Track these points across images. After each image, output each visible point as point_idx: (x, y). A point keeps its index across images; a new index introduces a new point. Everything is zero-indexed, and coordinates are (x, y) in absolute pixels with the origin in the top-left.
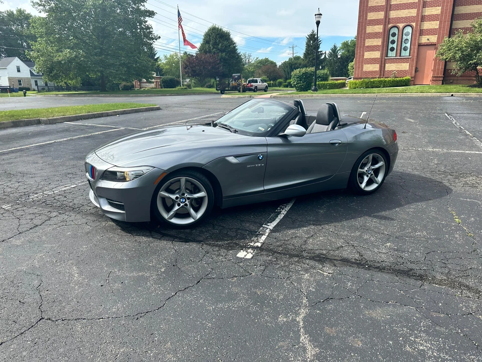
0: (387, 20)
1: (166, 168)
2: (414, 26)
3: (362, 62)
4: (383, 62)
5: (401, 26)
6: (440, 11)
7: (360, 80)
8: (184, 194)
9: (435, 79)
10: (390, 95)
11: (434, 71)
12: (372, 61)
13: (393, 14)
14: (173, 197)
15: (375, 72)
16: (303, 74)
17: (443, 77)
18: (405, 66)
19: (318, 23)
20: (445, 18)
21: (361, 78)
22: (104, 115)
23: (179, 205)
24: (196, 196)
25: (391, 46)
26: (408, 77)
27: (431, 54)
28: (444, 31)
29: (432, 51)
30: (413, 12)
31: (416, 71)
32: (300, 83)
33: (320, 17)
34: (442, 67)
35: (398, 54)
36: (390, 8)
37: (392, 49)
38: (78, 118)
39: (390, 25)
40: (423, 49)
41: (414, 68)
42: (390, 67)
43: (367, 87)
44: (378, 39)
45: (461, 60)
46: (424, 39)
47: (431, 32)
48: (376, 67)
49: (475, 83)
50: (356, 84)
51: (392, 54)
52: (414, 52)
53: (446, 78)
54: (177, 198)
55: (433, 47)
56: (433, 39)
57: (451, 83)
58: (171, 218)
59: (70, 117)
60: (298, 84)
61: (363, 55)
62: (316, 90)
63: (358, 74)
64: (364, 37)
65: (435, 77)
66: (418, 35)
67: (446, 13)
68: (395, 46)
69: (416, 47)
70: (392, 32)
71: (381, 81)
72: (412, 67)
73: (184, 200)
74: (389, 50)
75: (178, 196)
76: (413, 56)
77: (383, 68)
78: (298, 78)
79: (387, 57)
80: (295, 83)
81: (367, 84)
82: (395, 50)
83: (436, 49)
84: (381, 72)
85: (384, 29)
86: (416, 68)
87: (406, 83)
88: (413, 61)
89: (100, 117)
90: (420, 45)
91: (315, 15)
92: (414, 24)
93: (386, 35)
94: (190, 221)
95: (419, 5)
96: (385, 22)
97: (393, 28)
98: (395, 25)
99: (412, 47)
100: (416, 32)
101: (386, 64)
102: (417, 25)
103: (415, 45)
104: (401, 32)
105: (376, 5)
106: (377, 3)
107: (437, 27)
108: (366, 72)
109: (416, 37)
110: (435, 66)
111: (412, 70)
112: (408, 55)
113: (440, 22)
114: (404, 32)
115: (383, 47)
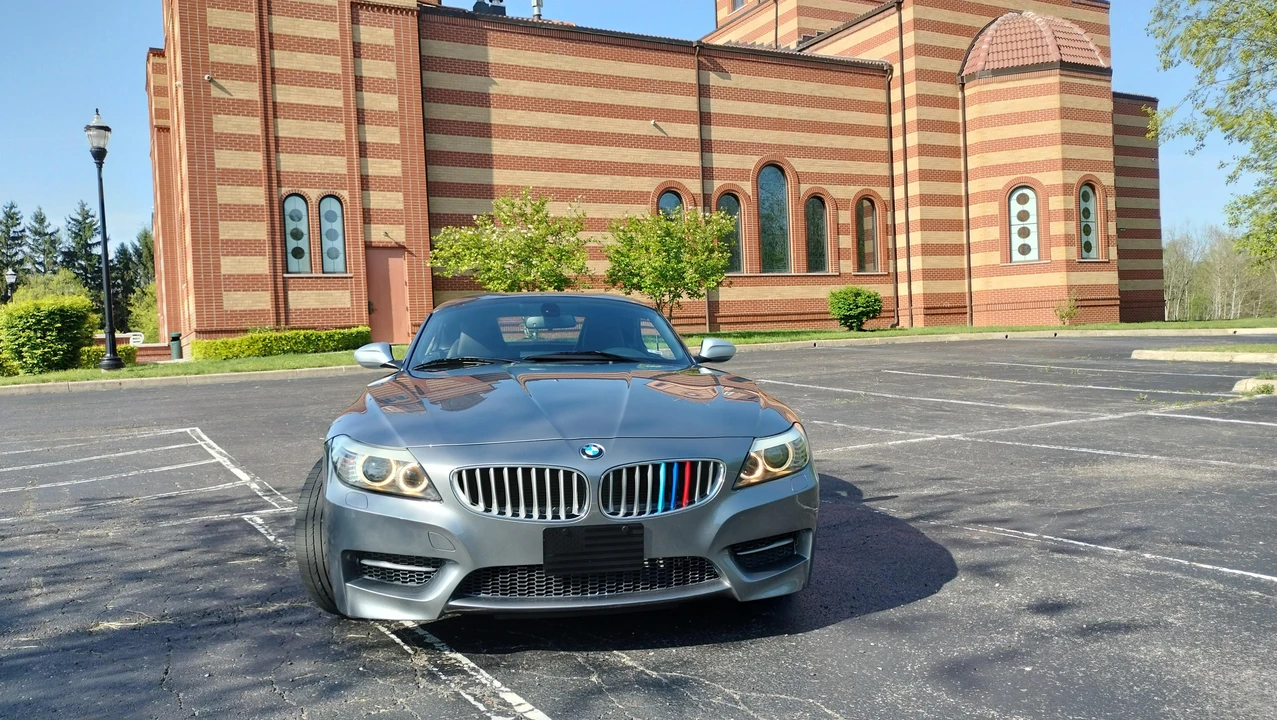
0: (273, 177)
2: (347, 198)
3: (218, 286)
4: (280, 286)
5: (313, 194)
6: (399, 169)
11: (412, 309)
12: (249, 282)
13: (288, 162)
15: (262, 312)
18: (341, 299)
19: (99, 155)
20: (415, 187)
25: (292, 244)
26: (360, 328)
27: (397, 270)
28: (416, 216)
29: (399, 262)
30: (338, 165)
31: (371, 310)
33: (105, 137)
34: (427, 301)
35: (319, 267)
36: (277, 146)
37: (298, 253)
39: (285, 190)
40: (377, 255)
41: (364, 303)
42: (301, 300)
44: (256, 225)
46: (378, 234)
47: (389, 217)
48: (261, 300)
51: (299, 266)
52: (357, 264)
55: (401, 253)
56: (398, 234)
61: (218, 267)
62: (118, 366)
63: (210, 319)
64: (214, 215)
66: (359, 220)
67: (413, 175)
68: (303, 244)
69: (361, 249)
70: (290, 207)
72: (359, 300)
74: (290, 256)
76: (357, 273)
79: (288, 273)
82: (307, 255)
83: (407, 257)
84: (278, 314)
85: (270, 197)
86: (370, 304)
88: (358, 285)
90: (368, 246)
91: (88, 128)
92: (345, 194)
93: (277, 212)
95: (350, 149)
96: (270, 180)
97: (292, 199)
98: (295, 190)
99: (350, 250)
100: (353, 213)
101: (289, 292)
102: (352, 196)
103: (356, 246)
104: (315, 210)
105: (234, 131)
106: (238, 126)
107: (401, 206)
108: (234, 314)
109: (355, 225)
110: (412, 299)
111: (359, 307)
112: (343, 270)
113: (406, 196)
114: (323, 212)
115: (273, 245)
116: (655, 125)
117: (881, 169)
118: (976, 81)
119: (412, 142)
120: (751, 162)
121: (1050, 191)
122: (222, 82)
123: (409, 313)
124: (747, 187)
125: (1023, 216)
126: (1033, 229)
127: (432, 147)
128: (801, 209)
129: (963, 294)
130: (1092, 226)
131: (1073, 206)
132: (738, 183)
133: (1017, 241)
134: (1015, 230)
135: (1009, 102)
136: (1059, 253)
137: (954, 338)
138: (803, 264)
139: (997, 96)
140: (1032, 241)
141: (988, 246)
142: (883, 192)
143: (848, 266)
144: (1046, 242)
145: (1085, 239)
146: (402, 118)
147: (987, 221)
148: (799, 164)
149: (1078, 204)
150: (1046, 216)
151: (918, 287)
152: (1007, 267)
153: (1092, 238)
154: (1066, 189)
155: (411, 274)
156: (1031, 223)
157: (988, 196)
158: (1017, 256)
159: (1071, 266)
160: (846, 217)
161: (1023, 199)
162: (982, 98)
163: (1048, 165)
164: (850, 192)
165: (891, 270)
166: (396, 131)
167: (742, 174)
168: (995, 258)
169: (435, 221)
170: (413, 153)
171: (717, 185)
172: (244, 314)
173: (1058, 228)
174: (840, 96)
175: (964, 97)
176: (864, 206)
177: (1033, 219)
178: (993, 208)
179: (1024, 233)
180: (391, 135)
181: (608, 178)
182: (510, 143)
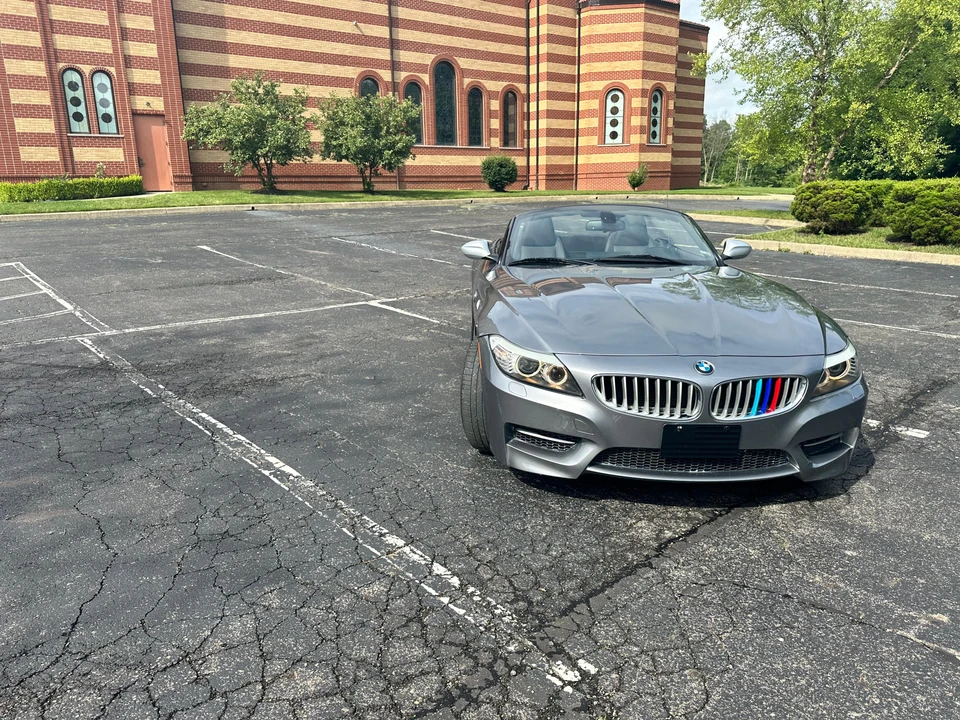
0: (50, 54)
2: (114, 73)
3: (15, 140)
4: (66, 143)
5: (86, 69)
6: (156, 52)
7: (37, 182)
9: (179, 181)
11: (173, 164)
12: (40, 140)
13: (62, 42)
15: (53, 163)
17: (193, 177)
18: (116, 154)
20: (169, 67)
21: (24, 178)
25: (72, 109)
27: (159, 133)
28: (172, 90)
29: (160, 128)
30: (104, 46)
31: (141, 164)
34: (184, 158)
35: (95, 129)
36: (52, 28)
37: (78, 117)
39: (61, 65)
40: (142, 122)
41: (135, 158)
42: (82, 154)
43: (63, 198)
44: (40, 93)
45: (241, 148)
46: (141, 103)
47: (149, 90)
48: (51, 154)
50: (30, 191)
51: (76, 127)
52: (126, 127)
53: (201, 177)
55: (160, 120)
56: (158, 104)
57: (205, 188)
61: (12, 126)
63: (11, 168)
64: (4, 83)
65: (180, 177)
66: (125, 92)
67: (167, 58)
68: (81, 109)
69: (129, 116)
70: (67, 79)
72: (130, 155)
74: (72, 119)
76: (128, 134)
77: (68, 154)
79: (71, 132)
81: (60, 189)
82: (85, 119)
83: (167, 122)
84: (65, 165)
85: (50, 71)
86: (139, 159)
87: (136, 189)
88: (129, 144)
90: (135, 114)
92: (112, 70)
93: (56, 83)
95: (114, 33)
96: (49, 56)
97: (69, 72)
98: (71, 65)
99: (120, 116)
100: (120, 85)
101: (74, 148)
102: (119, 73)
103: (125, 113)
104: (88, 83)
105: (14, 12)
106: (16, 8)
107: (158, 82)
108: (29, 164)
109: (122, 95)
110: (172, 156)
111: (131, 161)
112: (115, 131)
113: (162, 74)
114: (96, 85)
115: (57, 109)
116: (356, 25)
117: (521, 70)
118: (588, 8)
119: (165, 29)
120: (428, 59)
121: (634, 93)
123: (170, 168)
124: (426, 78)
125: (615, 111)
126: (620, 120)
127: (181, 34)
128: (465, 97)
129: (572, 165)
130: (658, 120)
131: (646, 106)
132: (419, 75)
133: (609, 129)
134: (608, 121)
135: (610, 25)
136: (636, 139)
137: (564, 198)
138: (466, 139)
139: (603, 20)
140: (619, 129)
141: (590, 132)
142: (522, 87)
143: (496, 142)
144: (628, 130)
145: (653, 129)
146: (155, 9)
147: (591, 113)
148: (463, 63)
149: (650, 104)
150: (629, 112)
151: (543, 160)
152: (602, 149)
153: (657, 129)
154: (644, 93)
155: (170, 136)
156: (619, 116)
157: (593, 95)
158: (609, 140)
159: (643, 148)
160: (495, 105)
161: (615, 99)
162: (593, 20)
163: (632, 75)
164: (498, 86)
165: (526, 146)
166: (151, 20)
167: (422, 68)
168: (594, 141)
169: (187, 95)
170: (166, 38)
171: (403, 75)
172: (38, 164)
173: (637, 121)
174: (493, 11)
175: (580, 19)
176: (509, 98)
177: (620, 113)
178: (595, 104)
179: (614, 123)
180: (147, 22)
181: (321, 66)
182: (244, 34)
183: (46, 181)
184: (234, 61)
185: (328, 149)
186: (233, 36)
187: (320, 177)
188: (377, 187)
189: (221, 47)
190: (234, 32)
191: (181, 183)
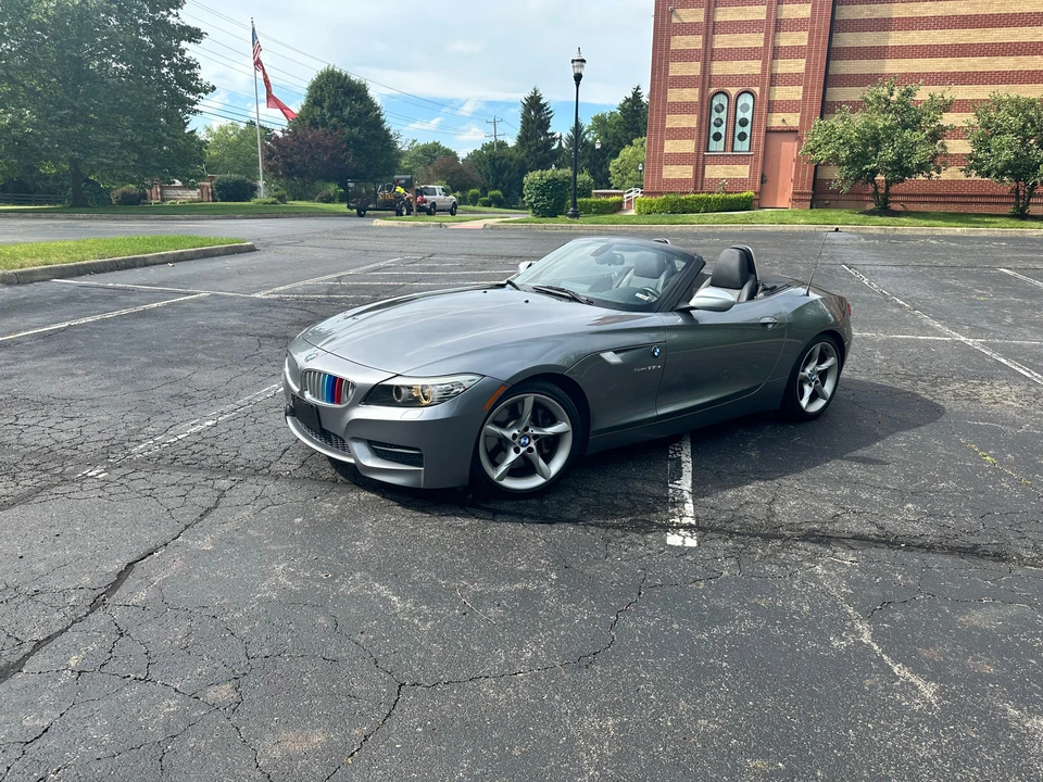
0: (706, 79)
1: (505, 377)
2: (758, 93)
3: (661, 161)
4: (701, 162)
5: (733, 91)
6: (803, 67)
7: (659, 198)
8: (526, 429)
9: (797, 198)
10: (723, 228)
11: (795, 181)
12: (680, 159)
13: (718, 68)
14: (508, 434)
15: (685, 181)
16: (549, 181)
17: (813, 195)
18: (742, 171)
19: (578, 78)
20: (813, 80)
21: (661, 194)
22: (138, 262)
23: (517, 450)
24: (550, 431)
25: (714, 130)
26: (750, 193)
27: (789, 150)
28: (811, 105)
29: (792, 144)
30: (754, 67)
31: (763, 181)
32: (543, 200)
33: (582, 66)
34: (809, 174)
35: (729, 148)
36: (712, 56)
37: (717, 137)
38: (82, 270)
39: (712, 90)
40: (774, 138)
41: (759, 175)
42: (714, 172)
43: (675, 212)
44: (690, 116)
45: (848, 164)
46: (776, 120)
47: (788, 106)
48: (686, 172)
49: (871, 206)
50: (652, 205)
51: (717, 147)
52: (758, 145)
53: (819, 195)
54: (515, 436)
55: (793, 136)
56: (793, 120)
57: (827, 207)
58: (501, 477)
59: (63, 269)
60: (538, 201)
61: (662, 148)
62: (576, 215)
63: (653, 184)
64: (664, 110)
65: (798, 194)
66: (764, 110)
67: (814, 71)
68: (722, 130)
69: (762, 135)
70: (716, 102)
71: (700, 199)
72: (756, 172)
73: (527, 441)
74: (711, 139)
75: (516, 432)
76: (757, 152)
77: (700, 172)
78: (538, 189)
79: (708, 151)
80: (532, 200)
81: (673, 204)
82: (723, 139)
83: (800, 140)
84: (696, 182)
85: (702, 96)
86: (763, 176)
87: (746, 205)
88: (756, 161)
89: (131, 268)
90: (769, 131)
91: (573, 61)
92: (757, 90)
93: (705, 108)
94: (537, 481)
95: (766, 53)
96: (704, 83)
97: (718, 96)
98: (721, 88)
99: (755, 134)
100: (762, 103)
101: (707, 166)
102: (762, 92)
103: (759, 131)
104: (733, 104)
105: (684, 47)
106: (688, 43)
107: (799, 97)
108: (668, 181)
109: (761, 113)
110: (797, 172)
111: (755, 178)
112: (747, 149)
113: (805, 89)
114: (739, 105)
115: (700, 131)
119: (818, 43)
122: (679, 11)
123: (792, 184)
127: (836, 44)
146: (813, 23)
155: (799, 152)
166: (806, 34)
170: (817, 51)
172: (675, 181)
180: (801, 38)
181: (1012, 59)
182: (913, 33)
183: (664, 197)
184: (892, 66)
185: (973, 163)
186: (896, 39)
187: (976, 196)
188: (1033, 210)
189: (880, 53)
190: (901, 34)
191: (800, 200)
